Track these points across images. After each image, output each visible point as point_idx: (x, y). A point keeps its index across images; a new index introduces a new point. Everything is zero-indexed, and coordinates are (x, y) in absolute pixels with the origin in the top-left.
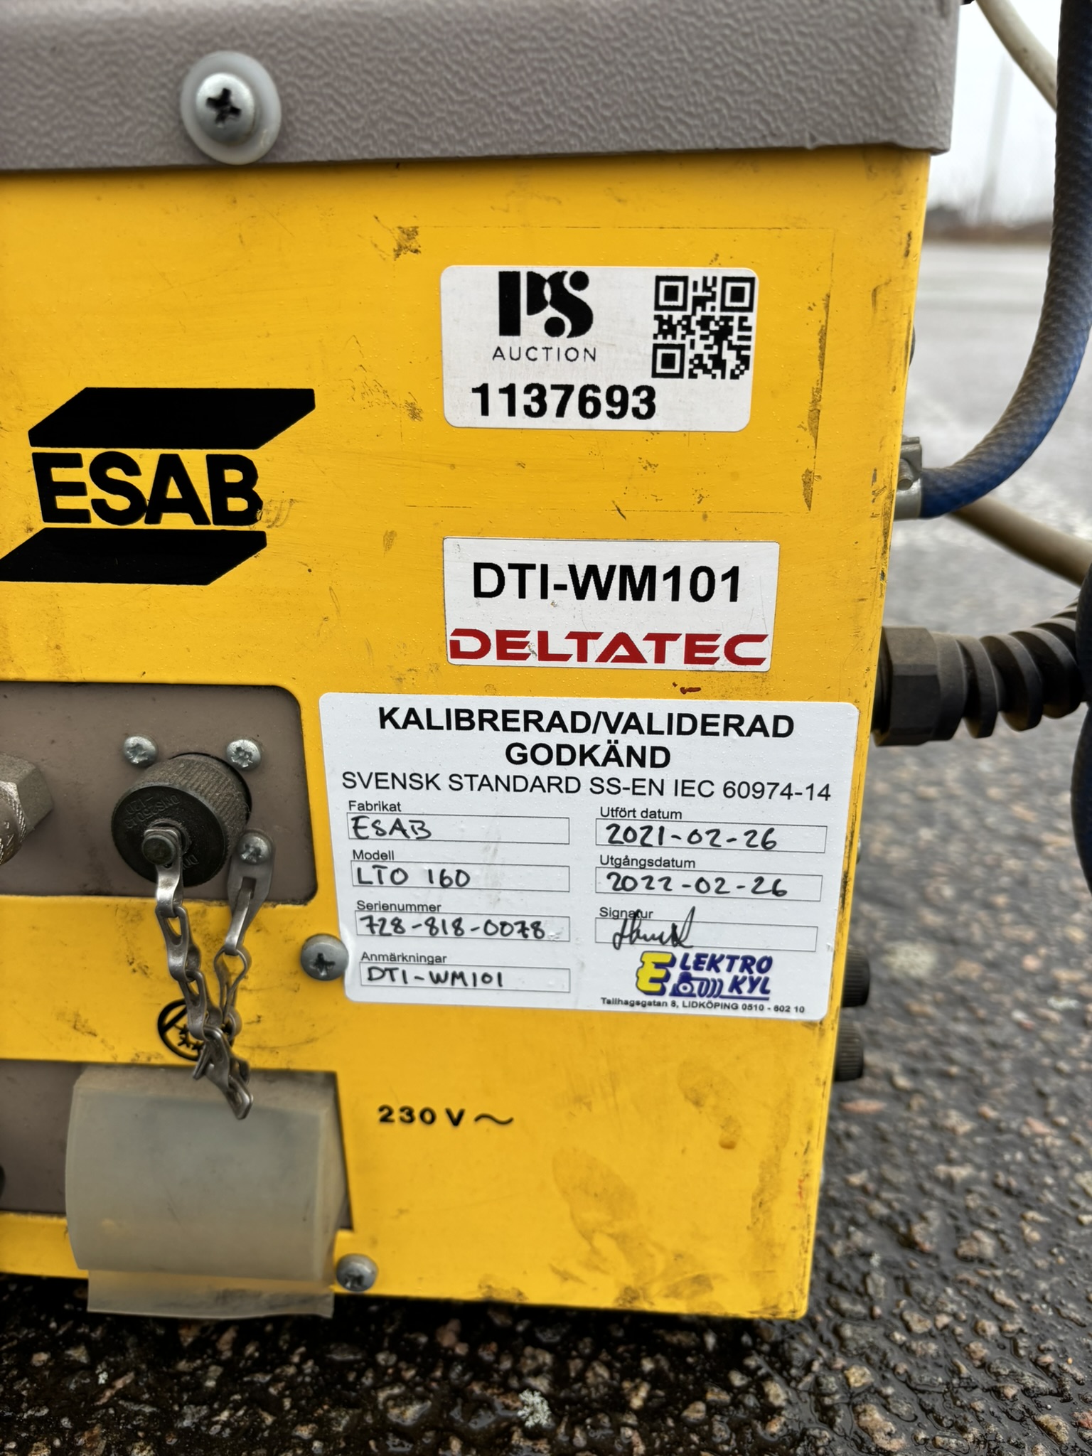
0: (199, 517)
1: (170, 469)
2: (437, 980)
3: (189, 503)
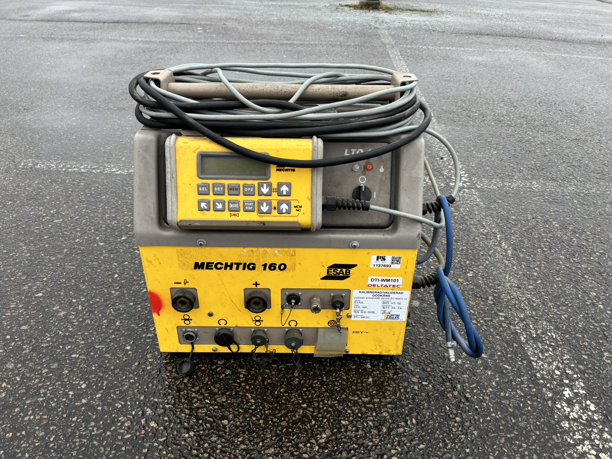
0: (344, 275)
1: (341, 270)
2: (362, 318)
3: (343, 273)
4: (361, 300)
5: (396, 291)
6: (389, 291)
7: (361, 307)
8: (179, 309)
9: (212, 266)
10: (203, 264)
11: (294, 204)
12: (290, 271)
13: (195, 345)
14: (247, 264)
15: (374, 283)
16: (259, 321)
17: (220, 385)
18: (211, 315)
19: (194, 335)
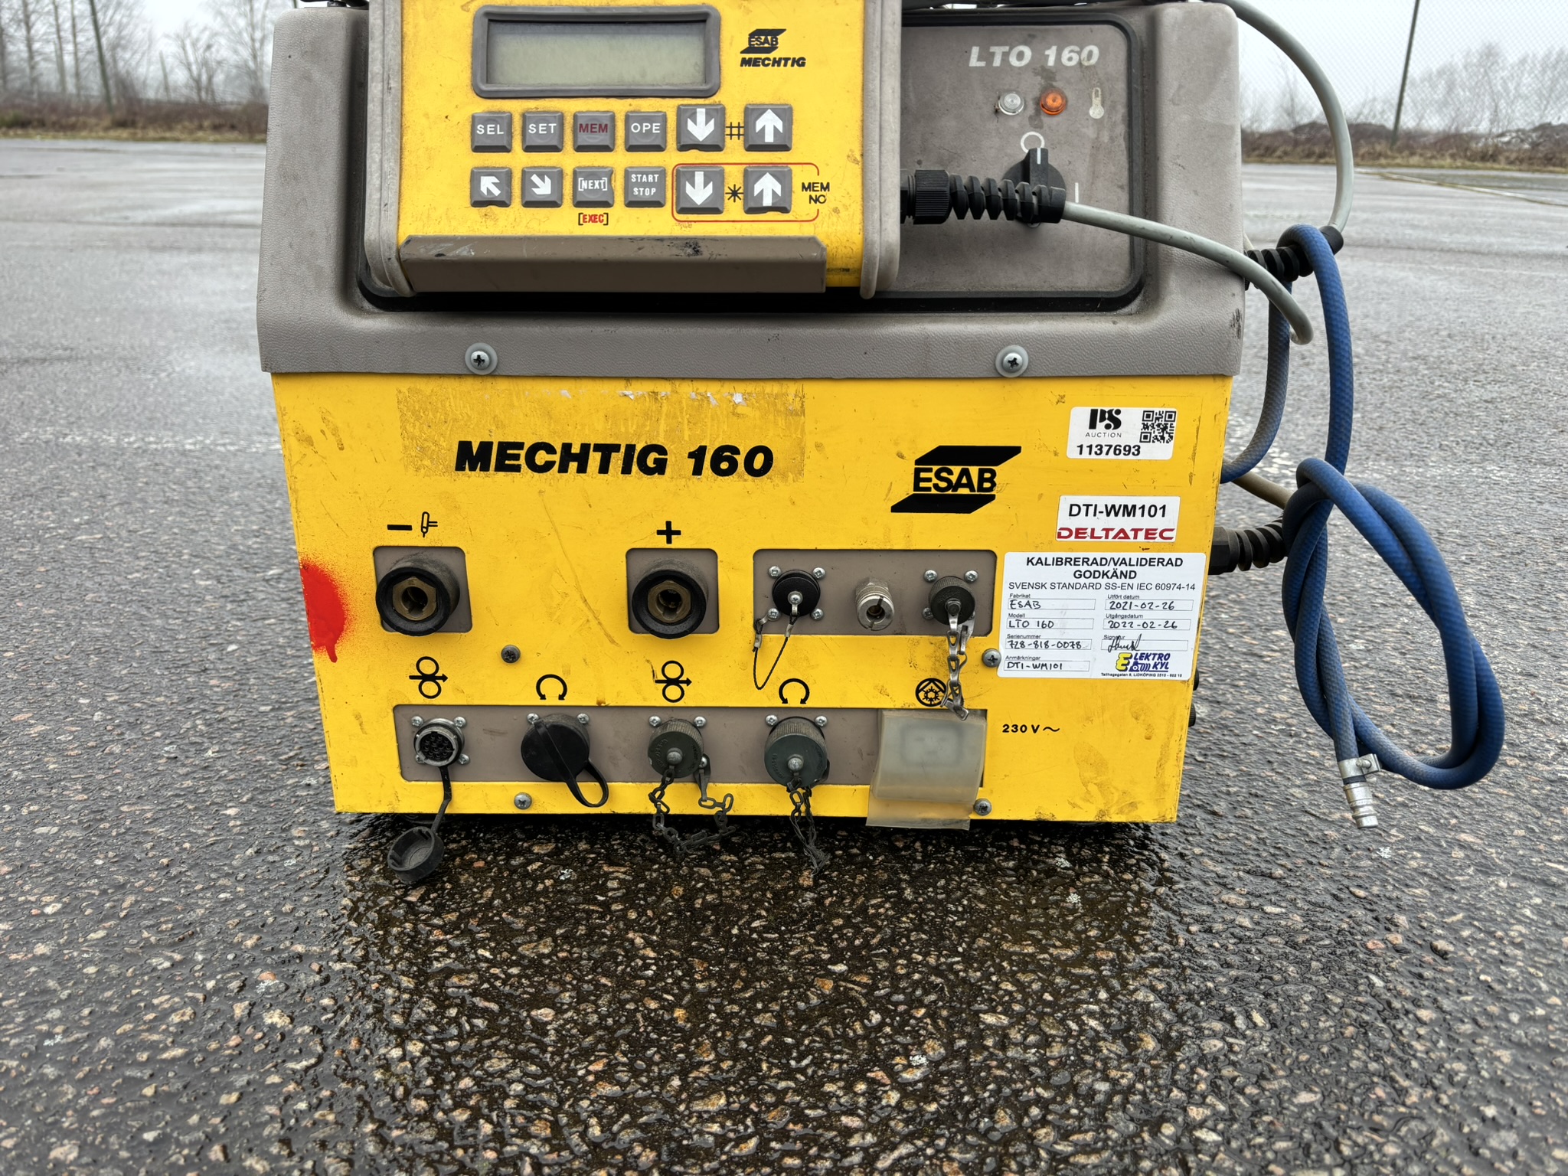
0: (972, 489)
1: (965, 473)
2: (1035, 667)
3: (970, 485)
4: (1034, 594)
5: (1157, 555)
6: (1134, 556)
7: (1033, 624)
8: (401, 624)
9: (517, 457)
10: (486, 447)
11: (800, 176)
12: (784, 476)
13: (456, 786)
14: (638, 448)
15: (1081, 521)
16: (676, 682)
17: (535, 909)
18: (511, 656)
19: (452, 738)
